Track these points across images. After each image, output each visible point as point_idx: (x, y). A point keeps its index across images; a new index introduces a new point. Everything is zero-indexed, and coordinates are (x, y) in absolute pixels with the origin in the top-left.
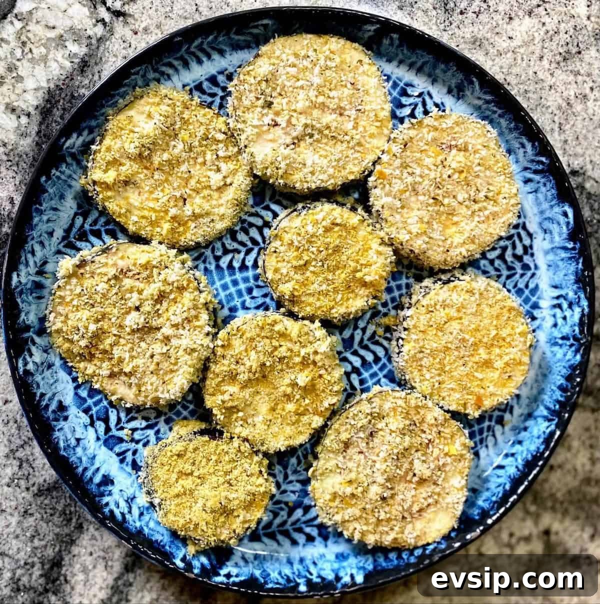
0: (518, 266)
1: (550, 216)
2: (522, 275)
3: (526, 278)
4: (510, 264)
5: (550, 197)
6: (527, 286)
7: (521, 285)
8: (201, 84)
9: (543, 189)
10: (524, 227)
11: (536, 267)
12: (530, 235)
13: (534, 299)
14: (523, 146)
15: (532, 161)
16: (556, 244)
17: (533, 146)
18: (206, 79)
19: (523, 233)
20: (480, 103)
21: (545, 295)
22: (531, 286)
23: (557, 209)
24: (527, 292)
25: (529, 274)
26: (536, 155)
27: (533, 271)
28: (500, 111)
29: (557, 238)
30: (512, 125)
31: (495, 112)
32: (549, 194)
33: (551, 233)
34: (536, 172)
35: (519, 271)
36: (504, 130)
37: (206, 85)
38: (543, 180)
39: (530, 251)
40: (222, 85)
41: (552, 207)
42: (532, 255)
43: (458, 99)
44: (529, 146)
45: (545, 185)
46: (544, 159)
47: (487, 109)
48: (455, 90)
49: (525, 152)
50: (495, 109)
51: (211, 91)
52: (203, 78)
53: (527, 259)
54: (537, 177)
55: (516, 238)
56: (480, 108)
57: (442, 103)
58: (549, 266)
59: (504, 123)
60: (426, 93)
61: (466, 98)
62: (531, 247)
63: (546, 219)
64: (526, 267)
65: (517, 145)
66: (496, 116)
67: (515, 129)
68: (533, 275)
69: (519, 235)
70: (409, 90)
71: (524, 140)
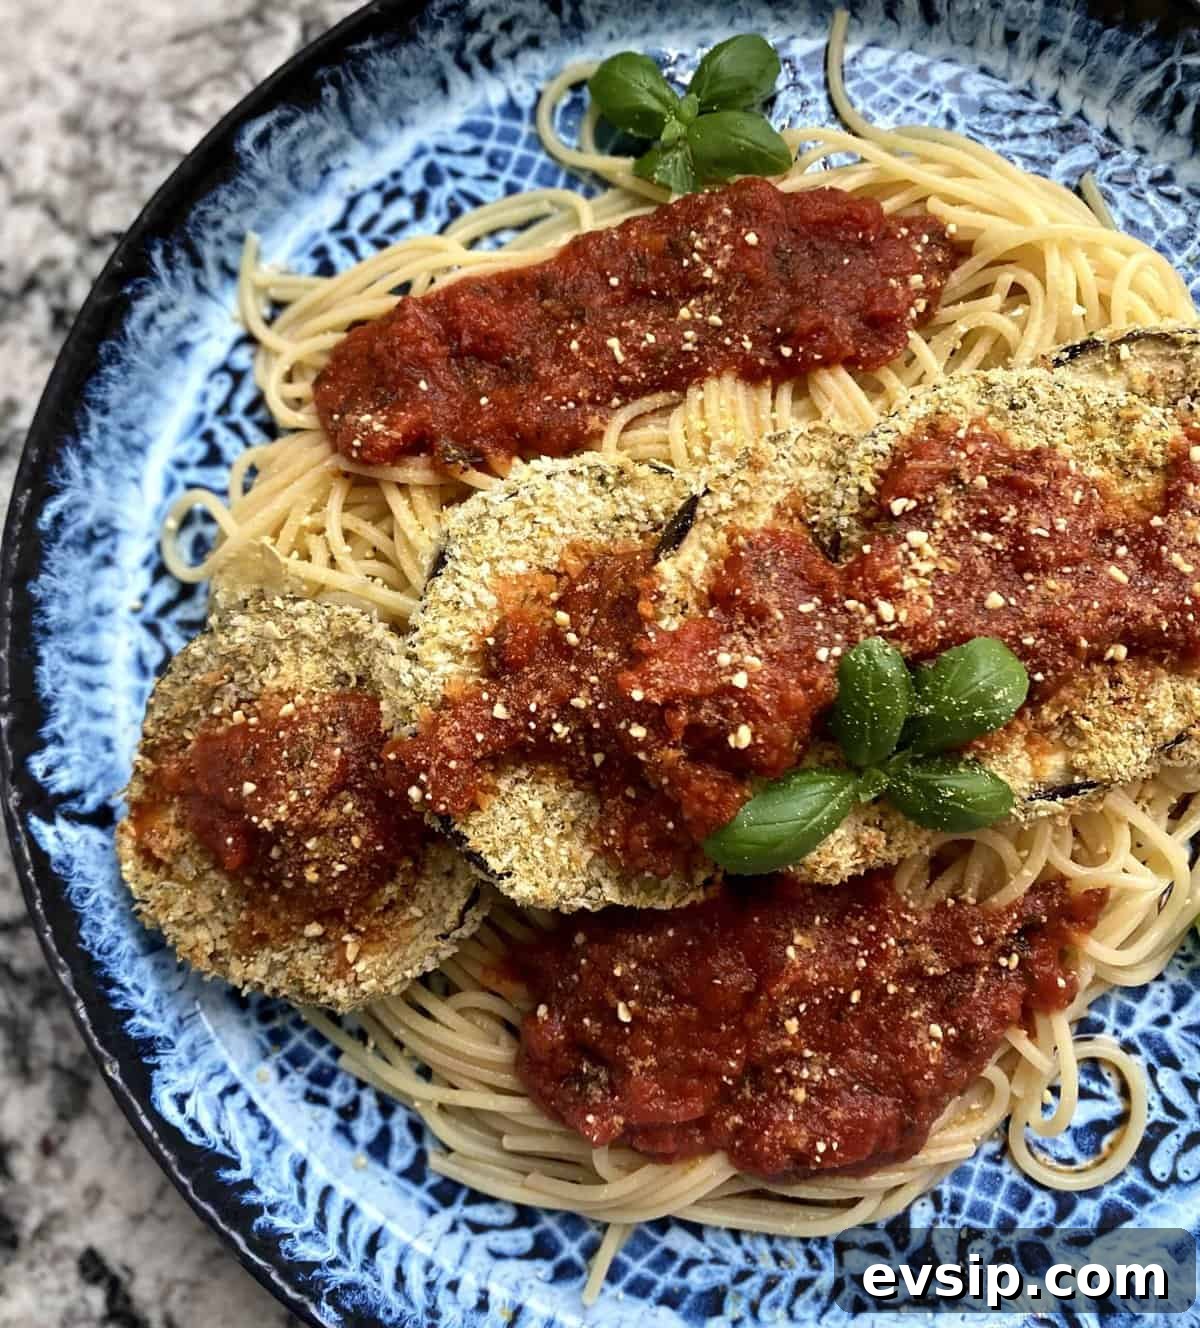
0: (439, 196)
1: (283, 177)
2: (456, 175)
3: (459, 163)
4: (445, 216)
5: (240, 198)
6: (476, 152)
7: (480, 166)
8: (404, 1174)
9: (230, 224)
10: (342, 225)
11: (420, 152)
12: (353, 203)
13: (497, 121)
14: (150, 320)
15: (174, 280)
16: (344, 131)
17: (138, 297)
18: (386, 1164)
19: (357, 221)
20: (96, 475)
21: (475, 100)
22: (468, 142)
23: (261, 166)
24: (490, 145)
25: (444, 161)
26: (155, 278)
27: (432, 156)
28: (95, 417)
29: (330, 135)
30: (113, 370)
31: (103, 430)
32: (233, 203)
33: (322, 157)
34: (197, 262)
35: (450, 185)
36: (134, 385)
37: (401, 1159)
38: (210, 235)
39: (390, 185)
40: (378, 1121)
41: (262, 183)
42: (396, 175)
43: (114, 532)
44: (144, 307)
45: (217, 224)
46: (157, 256)
47: (103, 449)
48: (99, 549)
49: (163, 309)
50: (94, 431)
51: (409, 1139)
52: (388, 1175)
53: (413, 182)
54: (209, 252)
55: (378, 231)
56: (109, 471)
57: (146, 563)
58: (402, 123)
59: (115, 394)
60: (140, 617)
61: (105, 514)
62: (379, 187)
63: (296, 184)
64: (432, 175)
65: (155, 336)
66: (107, 420)
67: (119, 361)
68: (442, 150)
69: (366, 228)
70: (155, 658)
71: (133, 325)
